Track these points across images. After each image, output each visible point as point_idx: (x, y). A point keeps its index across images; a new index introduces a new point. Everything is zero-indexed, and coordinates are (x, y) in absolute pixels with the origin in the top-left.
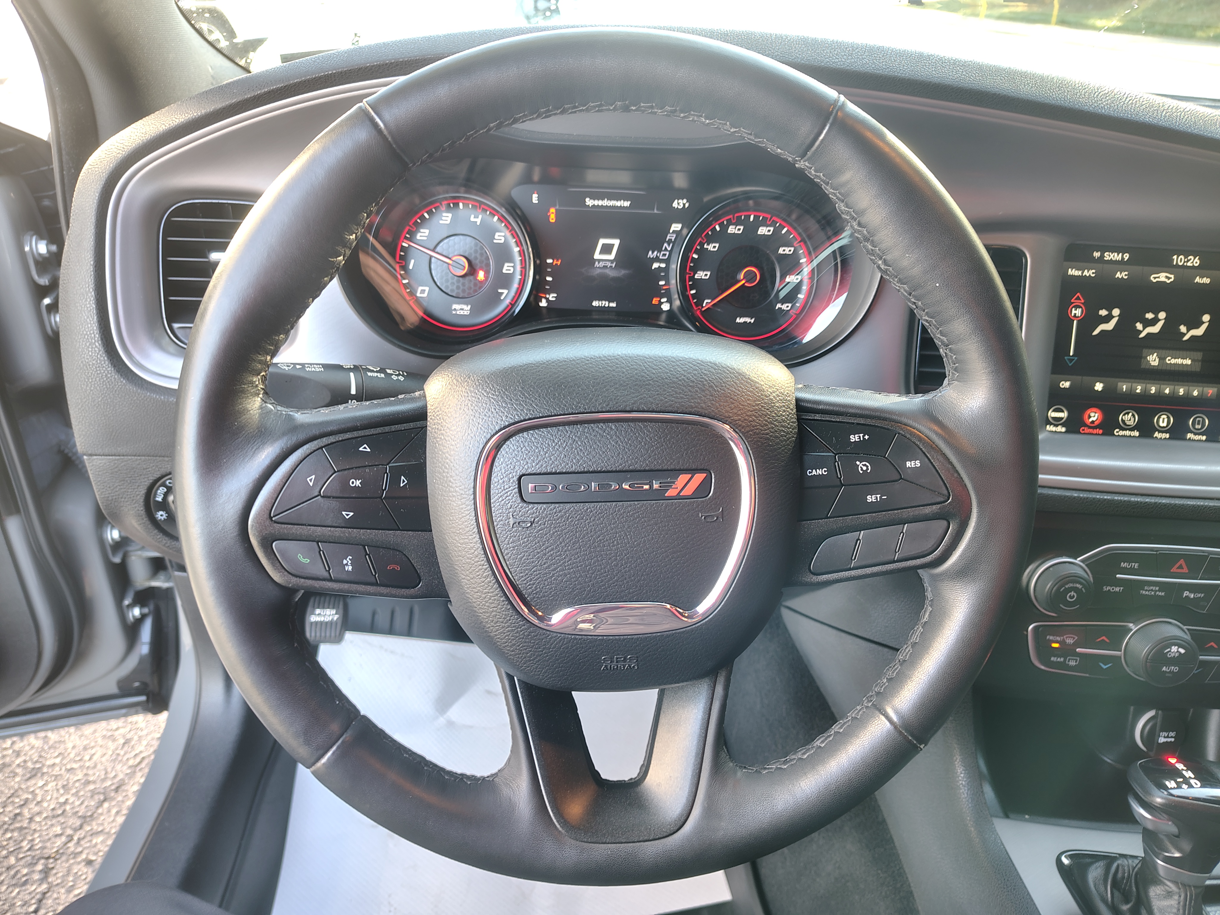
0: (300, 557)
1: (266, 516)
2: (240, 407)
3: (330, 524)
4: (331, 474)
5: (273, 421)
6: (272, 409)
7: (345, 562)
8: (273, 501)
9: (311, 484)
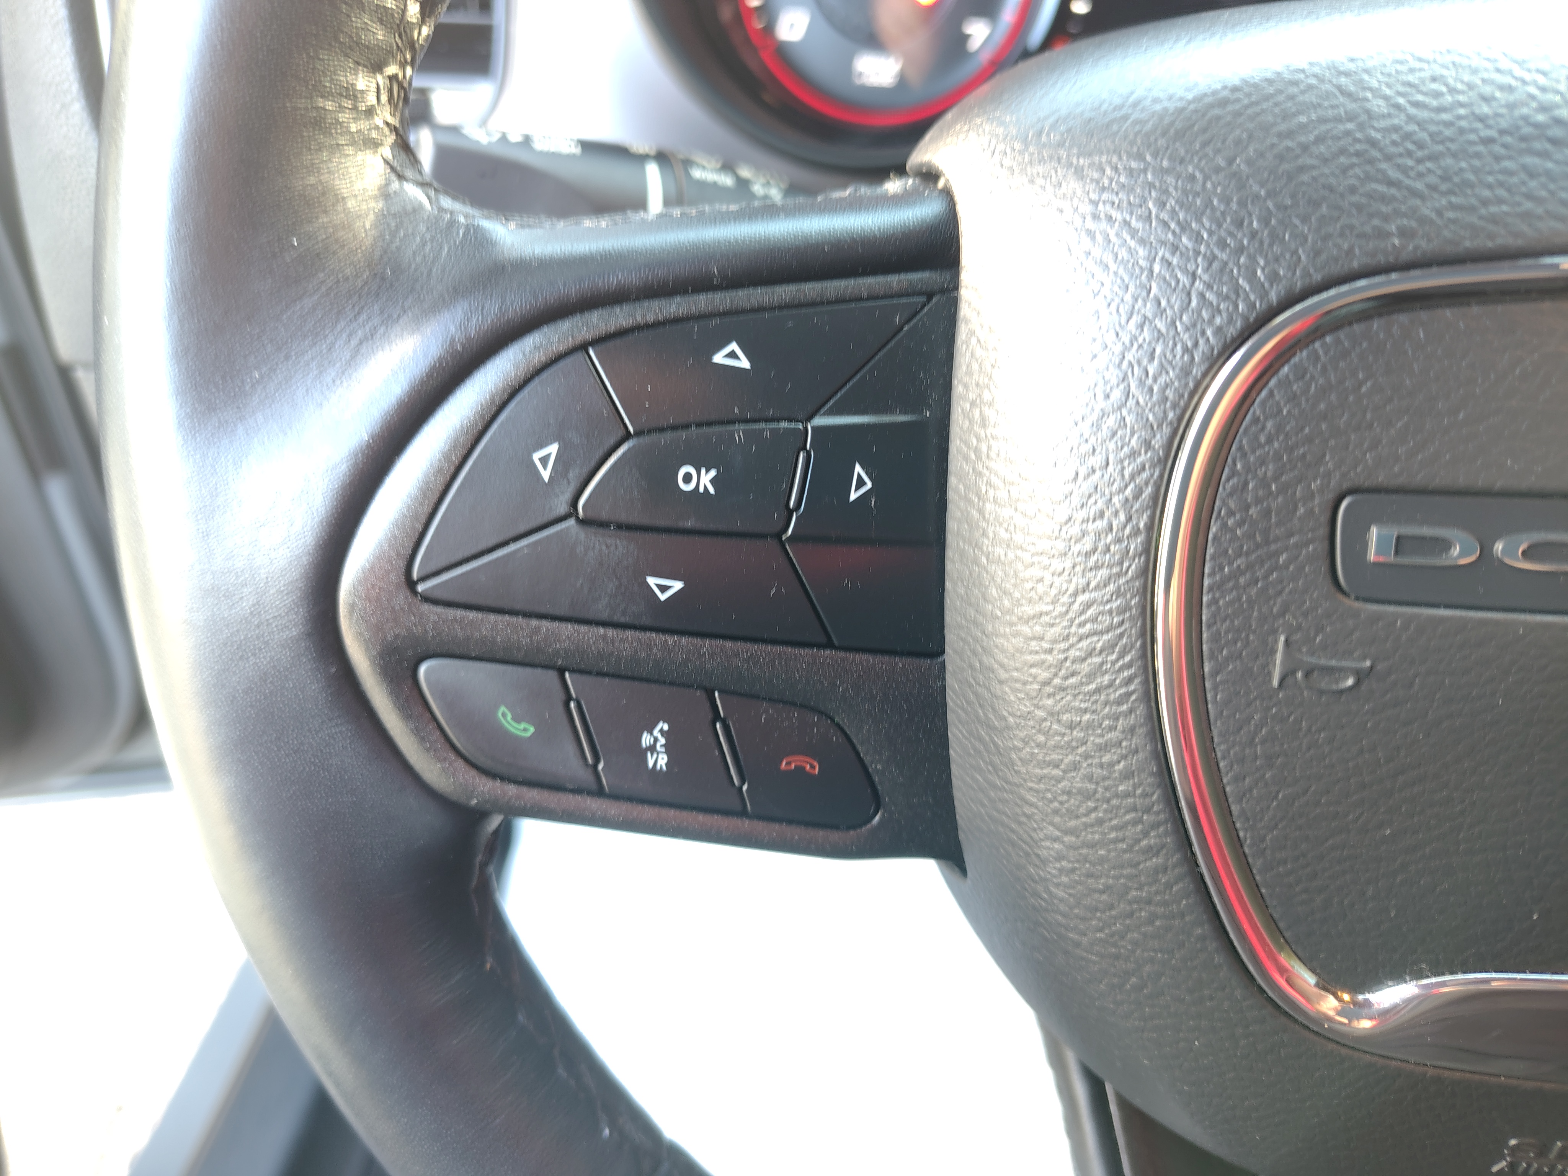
0: (505, 718)
1: (396, 577)
2: (312, 180)
3: (605, 615)
4: (612, 441)
5: (424, 244)
6: (421, 206)
7: (646, 740)
8: (420, 527)
9: (546, 475)
